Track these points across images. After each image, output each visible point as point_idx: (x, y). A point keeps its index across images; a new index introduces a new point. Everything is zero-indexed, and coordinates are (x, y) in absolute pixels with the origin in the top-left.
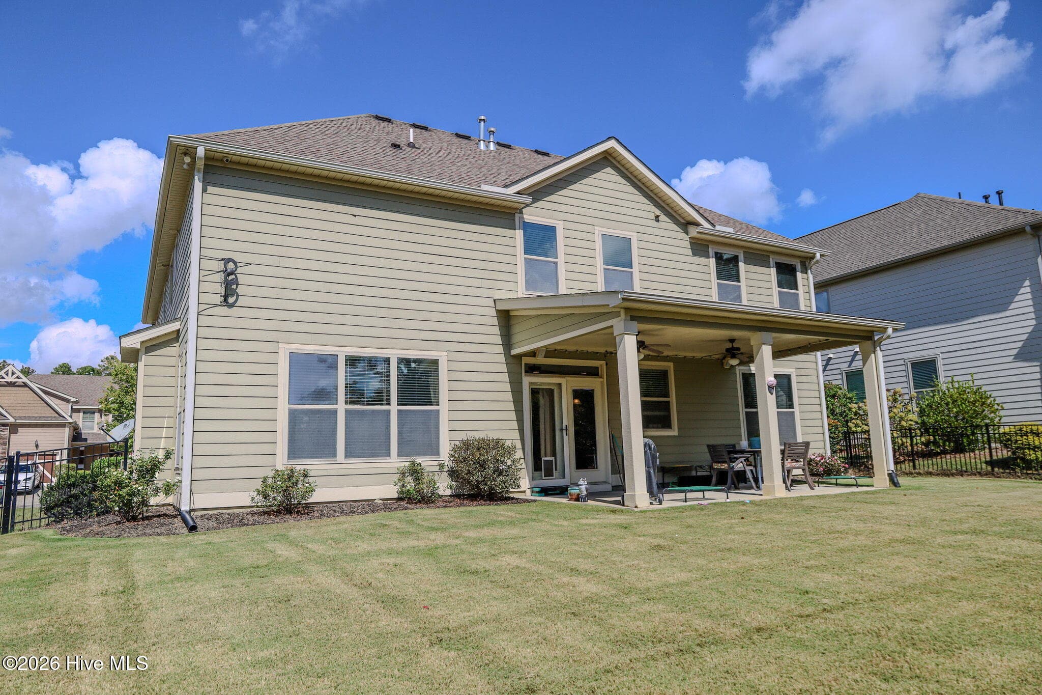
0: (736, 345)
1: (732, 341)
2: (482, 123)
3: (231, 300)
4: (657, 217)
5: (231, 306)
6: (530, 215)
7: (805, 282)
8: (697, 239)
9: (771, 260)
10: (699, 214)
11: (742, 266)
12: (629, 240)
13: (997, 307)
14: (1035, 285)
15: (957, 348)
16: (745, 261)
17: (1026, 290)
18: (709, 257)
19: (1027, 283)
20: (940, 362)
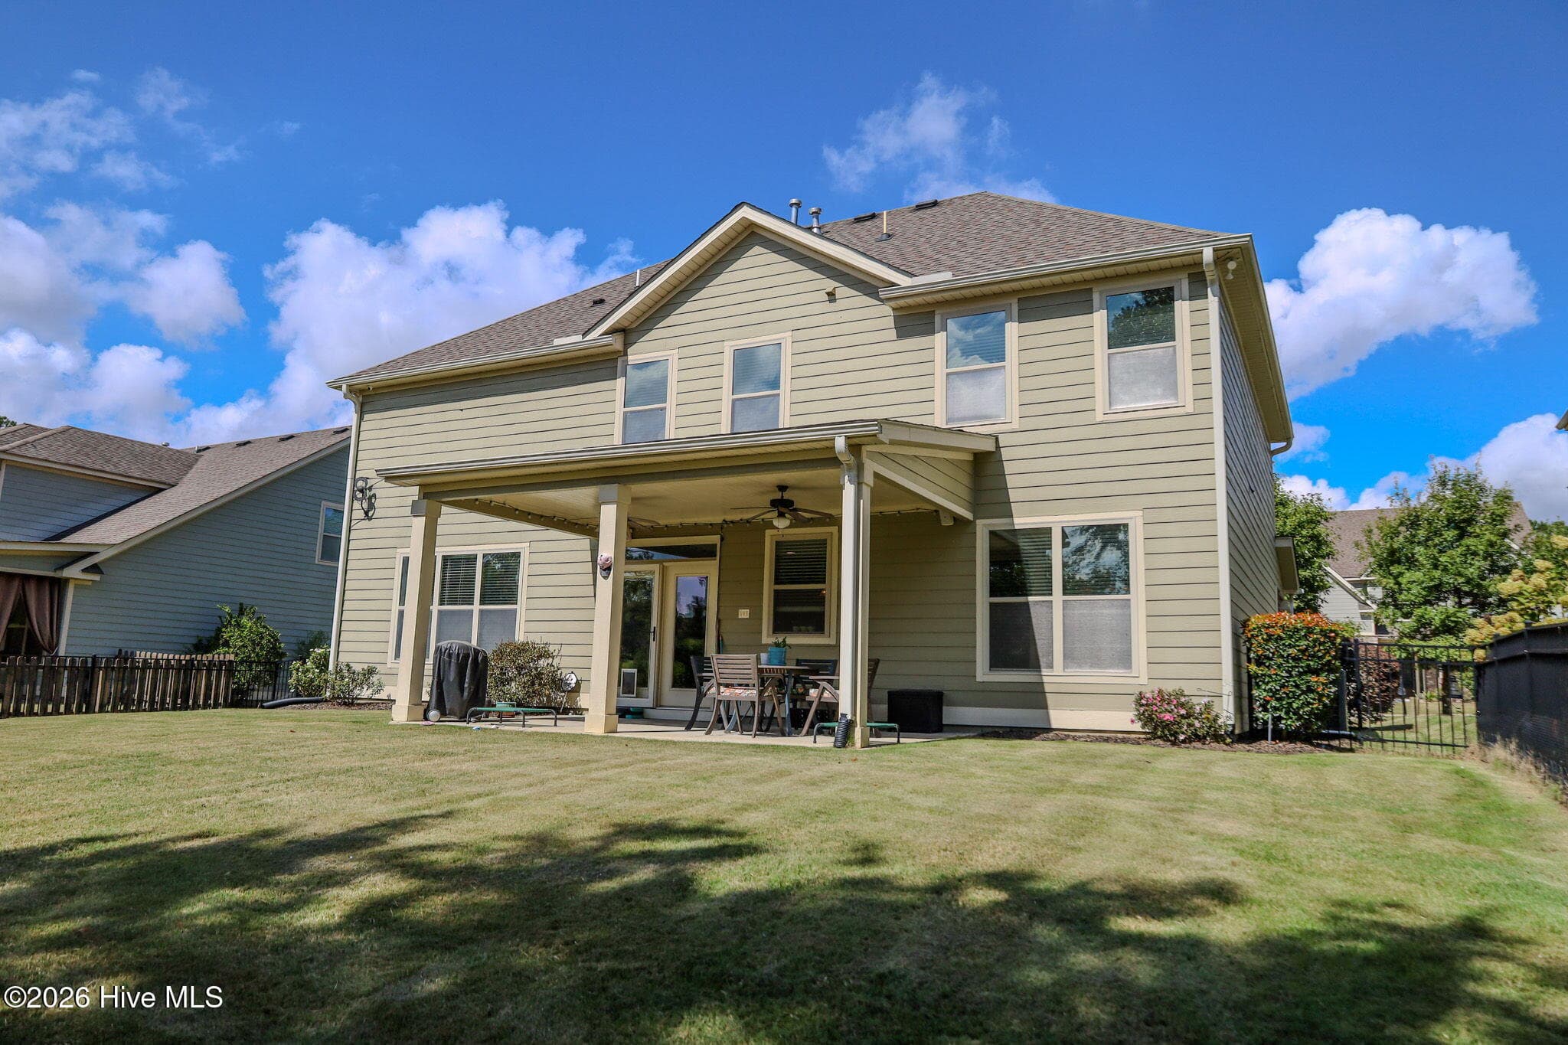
0: (787, 495)
1: (782, 488)
2: (794, 210)
3: (370, 514)
4: (831, 296)
5: (370, 519)
6: (636, 354)
7: (1199, 318)
8: (901, 308)
9: (1096, 297)
10: (890, 266)
11: (1012, 329)
12: (776, 348)
16: (1023, 317)
18: (933, 332)
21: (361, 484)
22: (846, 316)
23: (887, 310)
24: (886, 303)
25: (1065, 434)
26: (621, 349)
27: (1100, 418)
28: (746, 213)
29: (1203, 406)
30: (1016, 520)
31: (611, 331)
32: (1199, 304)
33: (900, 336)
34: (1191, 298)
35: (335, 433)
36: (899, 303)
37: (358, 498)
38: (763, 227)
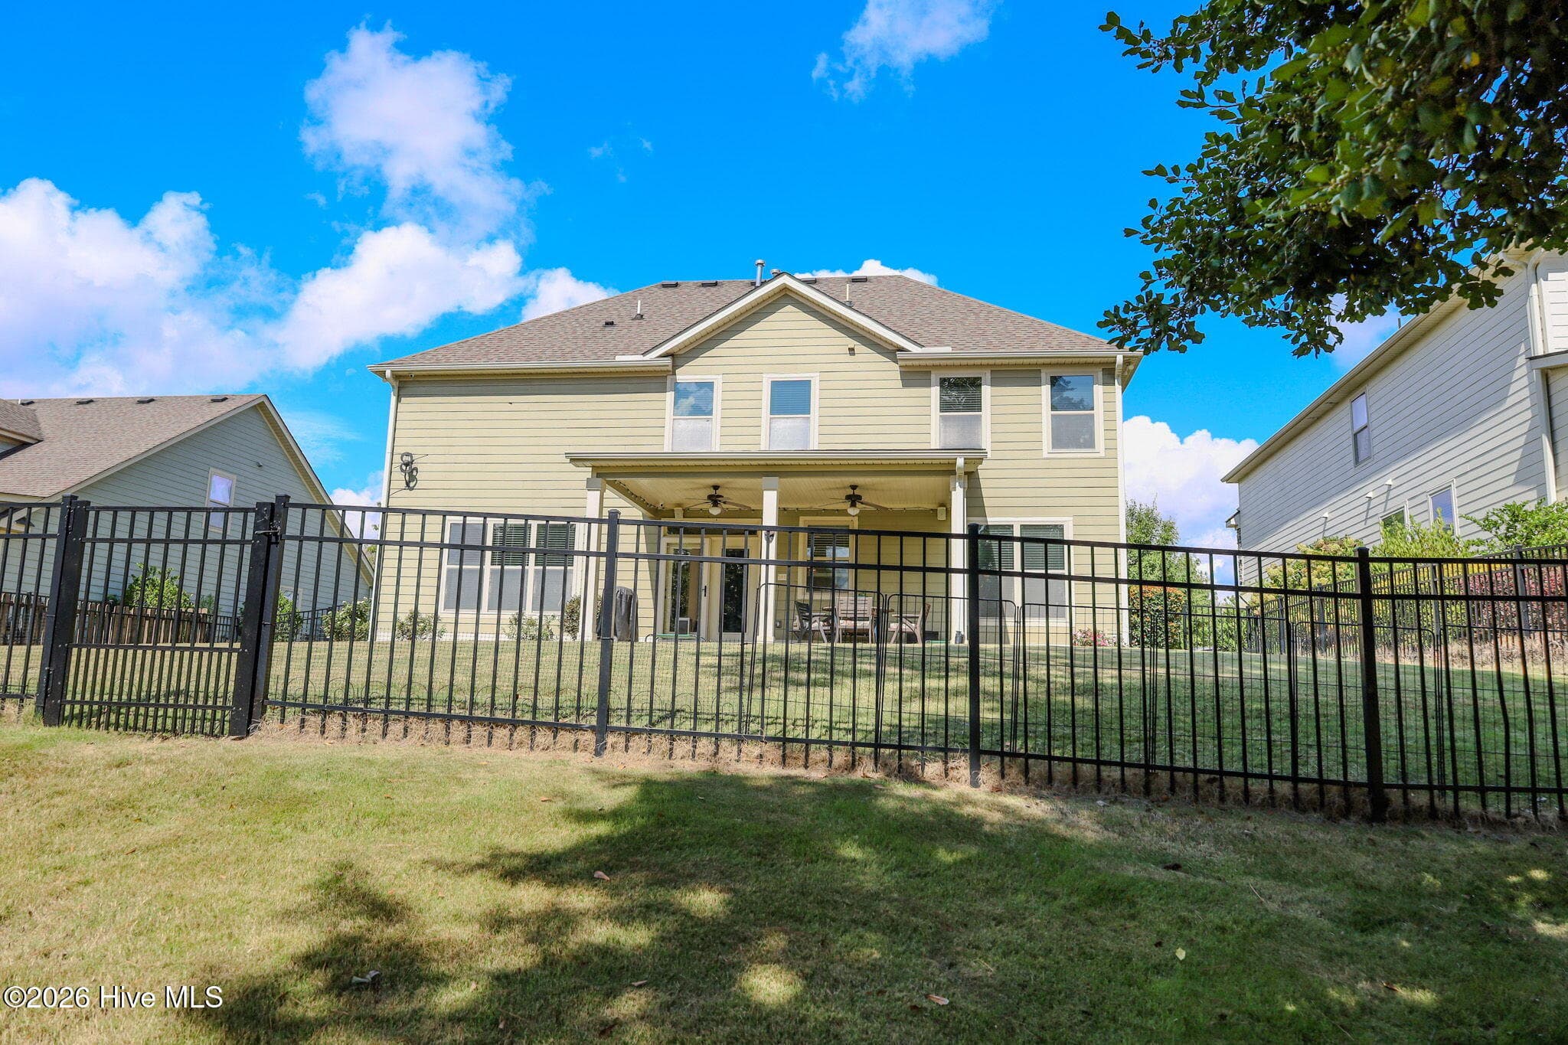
1: (854, 487)
2: (759, 267)
3: (412, 484)
4: (852, 351)
5: (412, 489)
6: (686, 375)
7: (1109, 397)
8: (905, 366)
9: (1043, 376)
10: (904, 337)
11: (986, 390)
12: (807, 384)
13: (1498, 395)
14: (1528, 349)
15: (1468, 466)
16: (994, 383)
17: (1522, 360)
18: (929, 385)
19: (1523, 349)
20: (1454, 492)
21: (407, 459)
22: (862, 366)
23: (896, 367)
24: (896, 362)
25: (1022, 464)
26: (670, 368)
27: (1045, 455)
29: (1110, 453)
30: (989, 519)
31: (667, 355)
32: (1109, 388)
33: (905, 385)
34: (1104, 384)
35: (214, 401)
36: (910, 363)
37: (402, 470)
38: (796, 293)
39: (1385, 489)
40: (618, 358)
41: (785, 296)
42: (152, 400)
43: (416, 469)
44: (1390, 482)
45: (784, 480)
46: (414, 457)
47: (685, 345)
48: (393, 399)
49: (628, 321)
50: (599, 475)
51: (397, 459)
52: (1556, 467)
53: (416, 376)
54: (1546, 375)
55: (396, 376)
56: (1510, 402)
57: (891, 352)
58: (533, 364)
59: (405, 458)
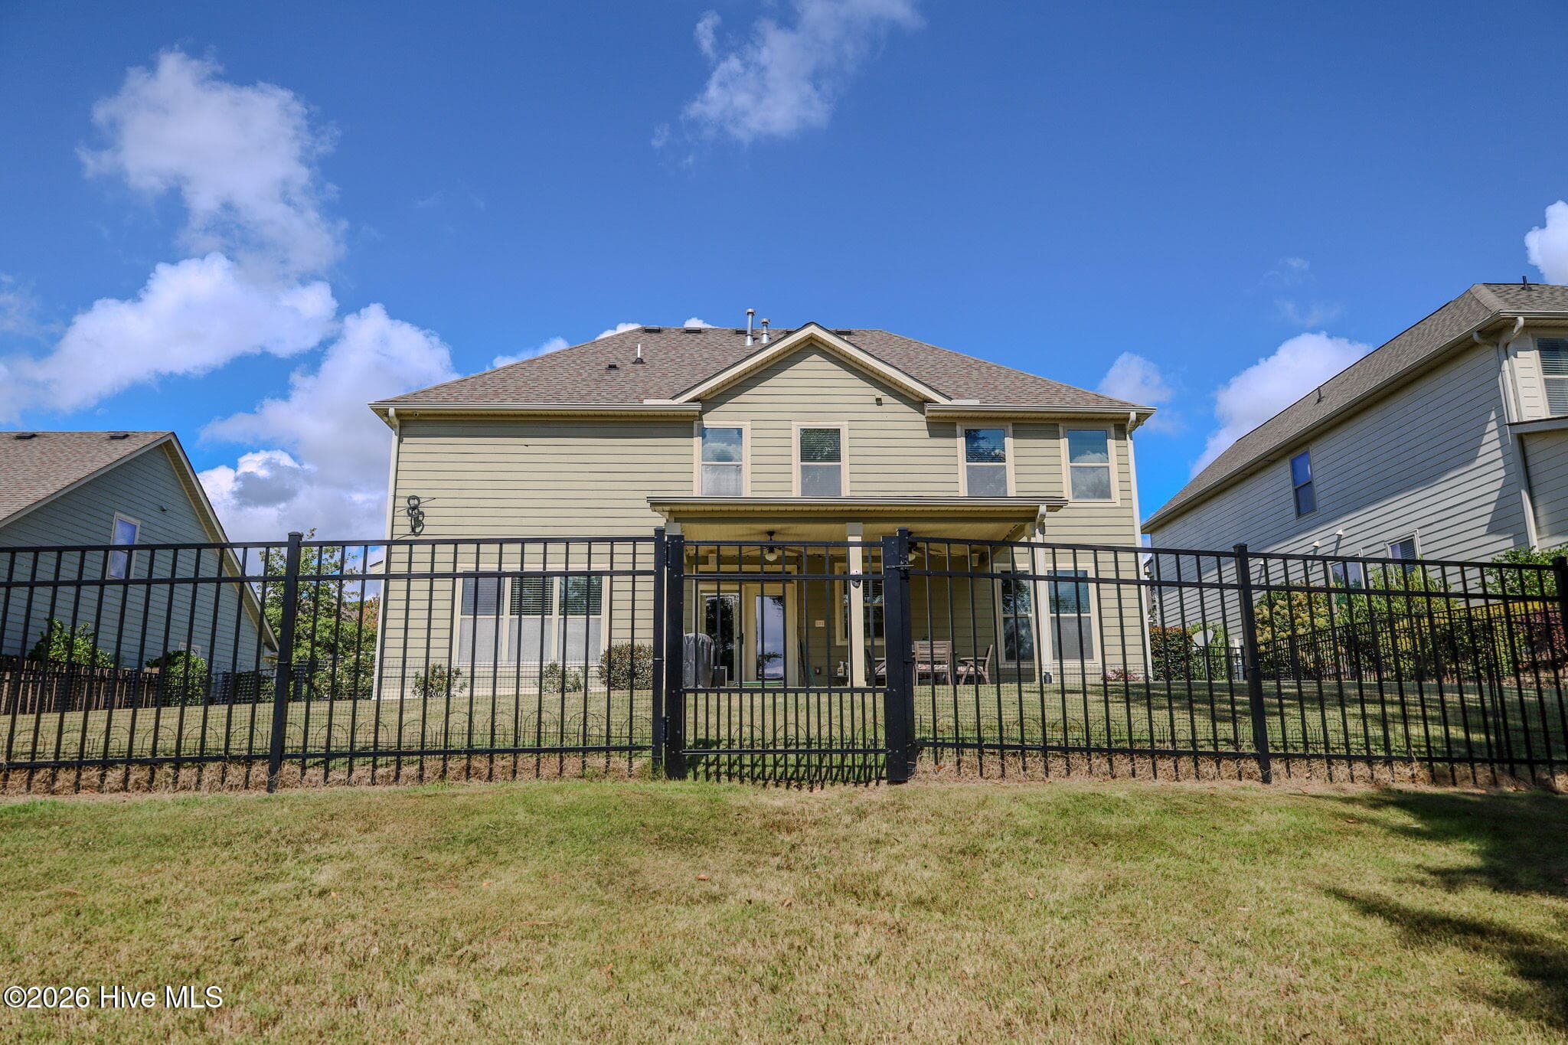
3: (418, 530)
5: (418, 535)
6: (710, 421)
7: (1122, 451)
8: (933, 417)
9: (1061, 430)
10: (931, 388)
11: (1009, 442)
12: (838, 431)
13: (1466, 454)
14: (1500, 417)
15: (1433, 519)
16: (1016, 435)
17: (1492, 426)
18: (955, 437)
19: (1493, 416)
20: (1418, 542)
21: (414, 502)
22: (890, 417)
23: (923, 418)
24: (923, 413)
26: (697, 413)
28: (812, 330)
29: (1126, 504)
30: (1016, 565)
31: (695, 400)
32: (1123, 442)
34: (1116, 439)
35: (113, 438)
36: (935, 414)
37: (409, 515)
38: (822, 342)
39: (1335, 538)
40: (646, 402)
41: (811, 346)
42: (33, 436)
43: (422, 513)
44: (1340, 532)
45: (870, 526)
46: (422, 500)
47: (712, 391)
48: (395, 439)
49: (630, 365)
50: (677, 520)
51: (402, 503)
52: (1536, 518)
53: (421, 415)
54: (1521, 438)
55: (398, 415)
56: (1479, 462)
57: (919, 403)
58: (553, 406)
59: (412, 502)
